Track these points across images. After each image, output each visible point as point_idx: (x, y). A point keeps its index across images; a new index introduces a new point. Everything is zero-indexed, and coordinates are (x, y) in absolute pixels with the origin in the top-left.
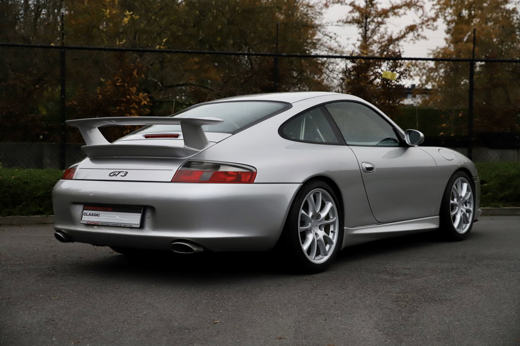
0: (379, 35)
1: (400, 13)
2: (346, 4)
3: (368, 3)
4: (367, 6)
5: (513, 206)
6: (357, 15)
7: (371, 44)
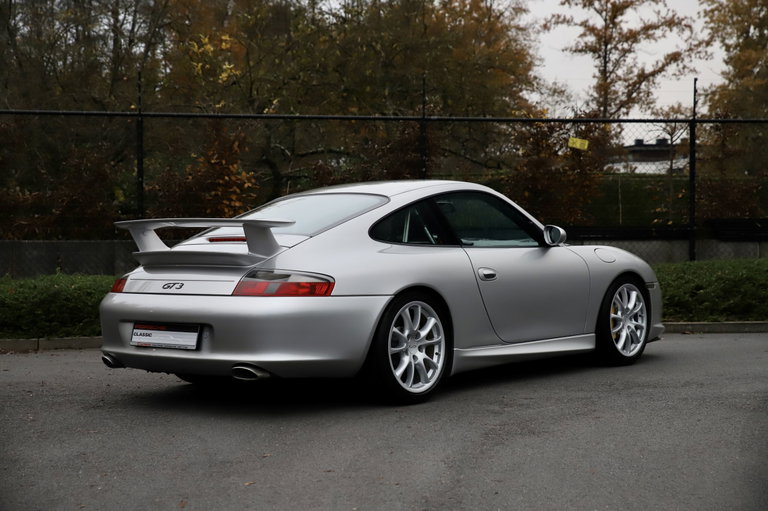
0: (625, 68)
1: (656, 36)
2: (576, 24)
3: (608, 22)
4: (606, 27)
5: (740, 319)
6: (591, 39)
7: (613, 81)
